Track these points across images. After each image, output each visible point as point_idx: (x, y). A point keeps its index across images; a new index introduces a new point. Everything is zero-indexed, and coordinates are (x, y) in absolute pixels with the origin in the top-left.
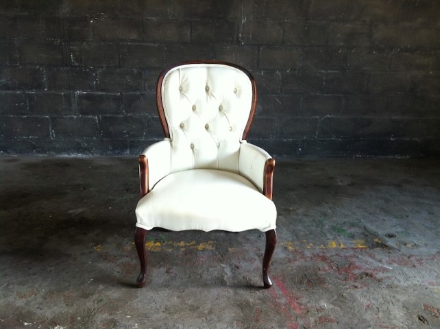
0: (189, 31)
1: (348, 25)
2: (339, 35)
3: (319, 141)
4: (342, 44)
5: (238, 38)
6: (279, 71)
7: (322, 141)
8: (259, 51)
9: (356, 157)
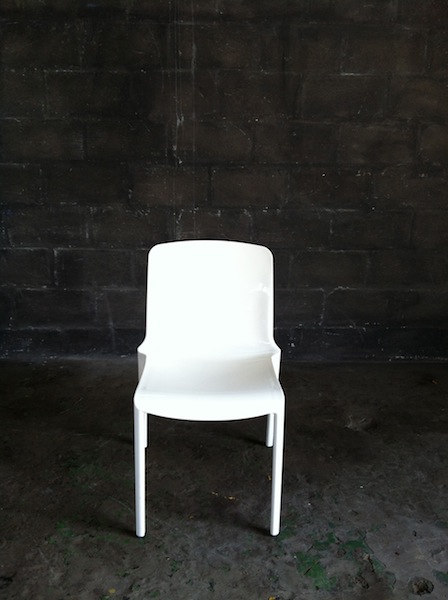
0: (82, 140)
1: (371, 127)
2: (355, 146)
3: (327, 330)
4: (361, 161)
5: (171, 151)
6: (248, 210)
7: (330, 330)
8: (210, 175)
9: (394, 359)
